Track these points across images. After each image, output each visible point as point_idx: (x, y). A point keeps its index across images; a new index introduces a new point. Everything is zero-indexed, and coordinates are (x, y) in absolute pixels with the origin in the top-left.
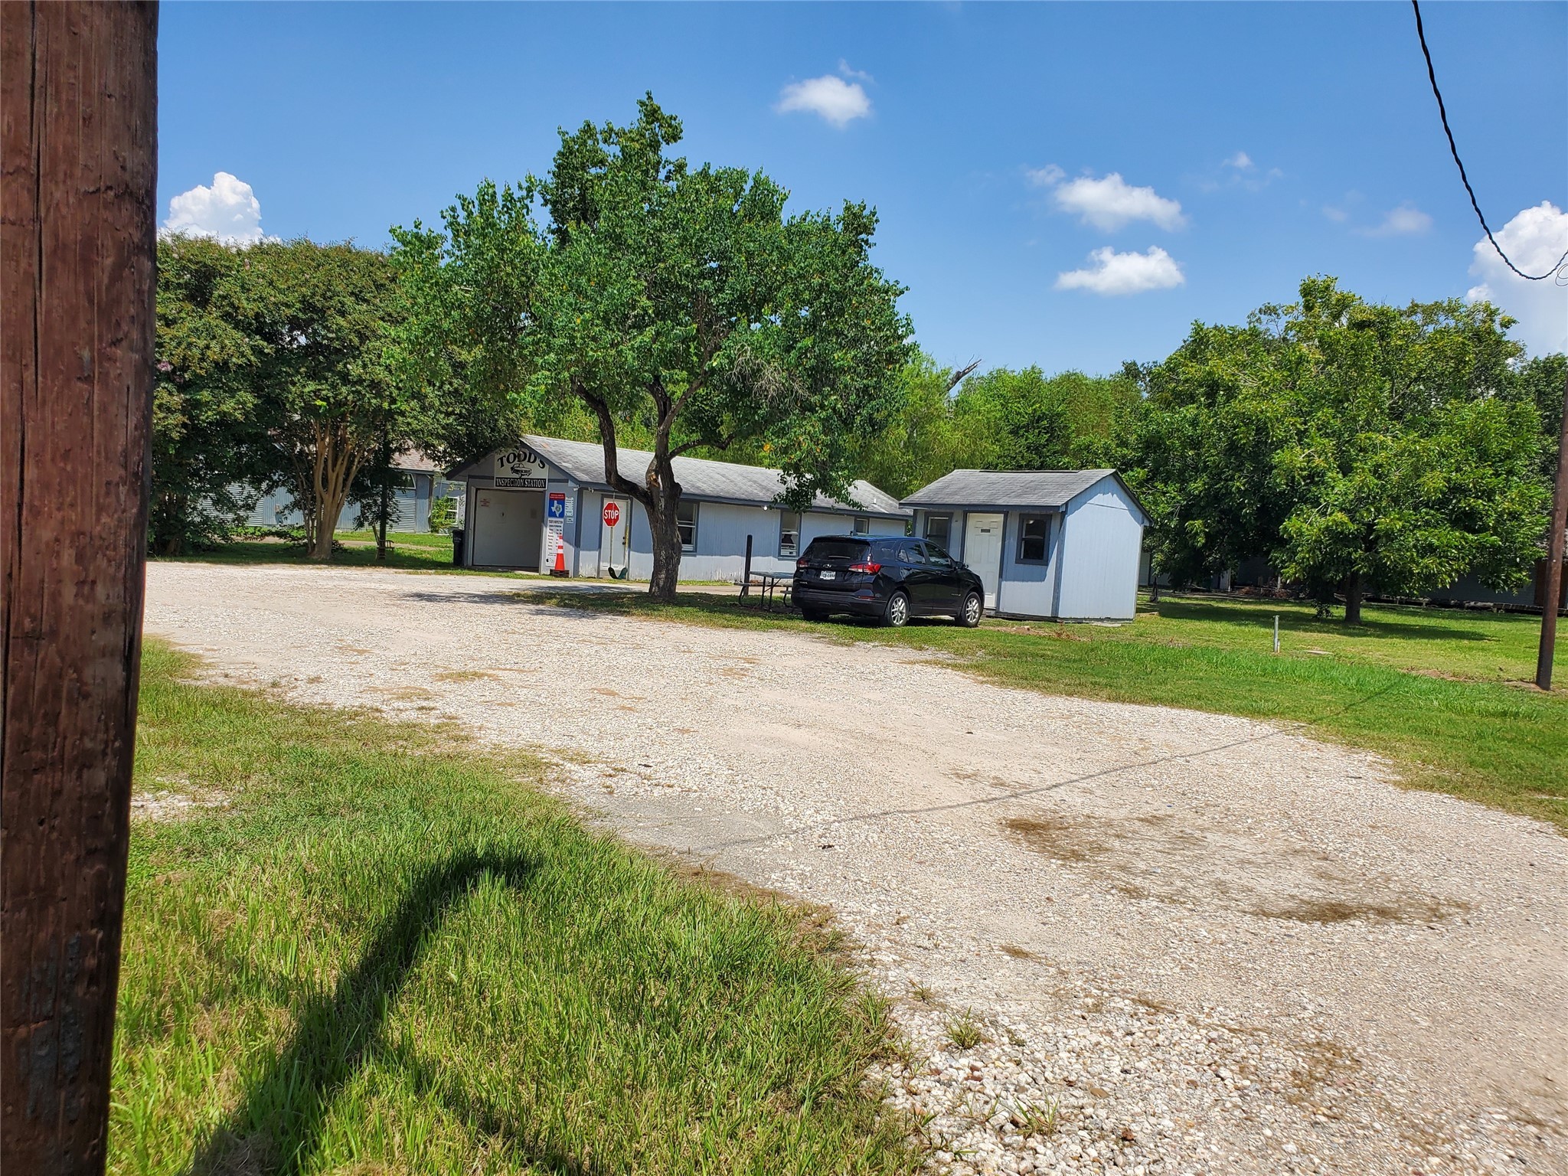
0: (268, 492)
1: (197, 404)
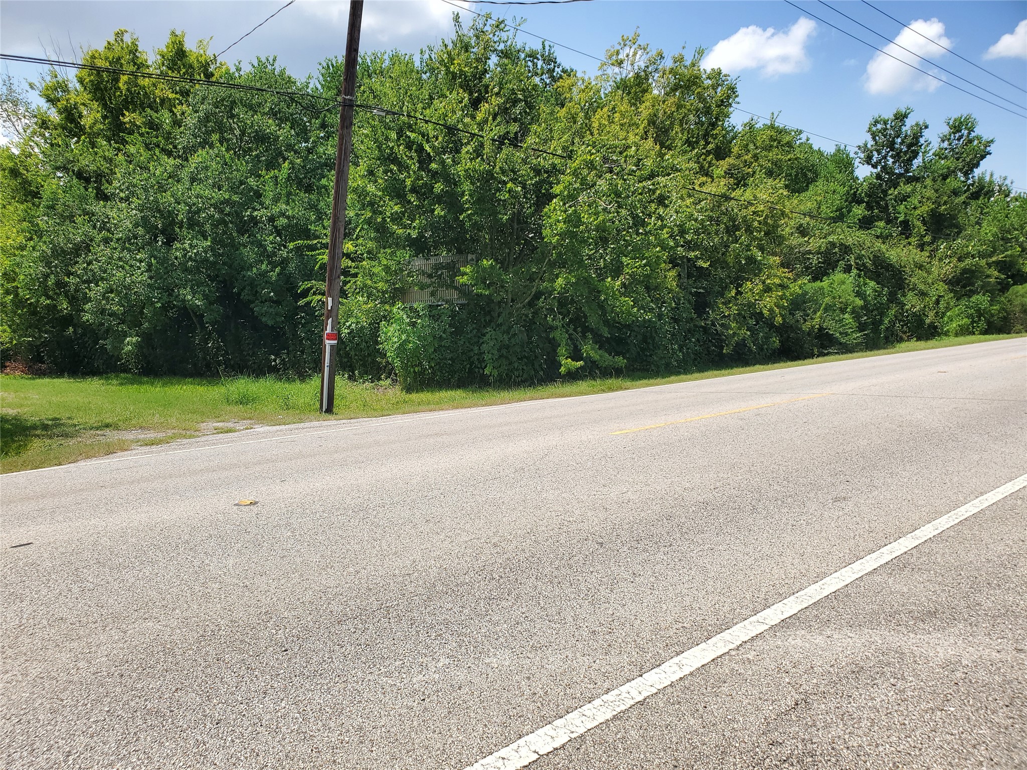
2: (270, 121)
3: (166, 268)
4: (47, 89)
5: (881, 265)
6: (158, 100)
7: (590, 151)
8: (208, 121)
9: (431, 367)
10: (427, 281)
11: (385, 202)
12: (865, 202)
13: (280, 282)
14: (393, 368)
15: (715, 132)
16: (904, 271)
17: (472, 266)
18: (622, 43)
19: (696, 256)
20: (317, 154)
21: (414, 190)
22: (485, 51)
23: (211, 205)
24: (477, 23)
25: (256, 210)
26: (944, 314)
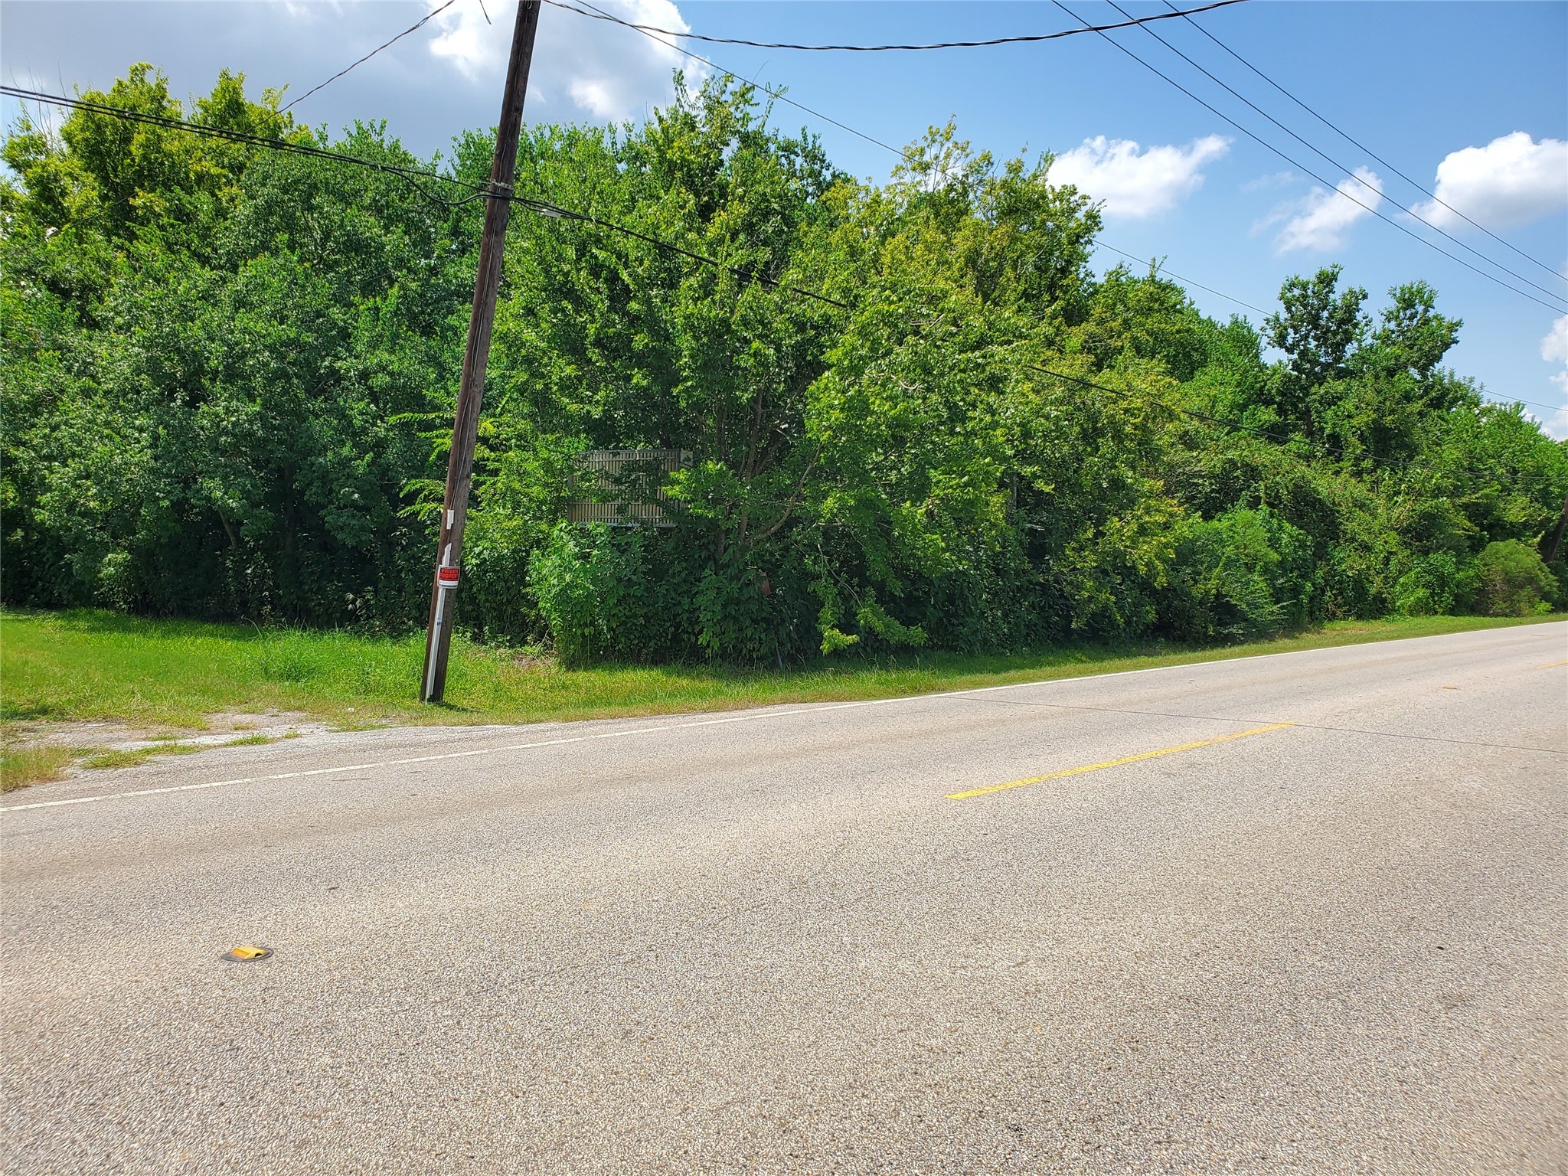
2: (372, 220)
3: (183, 443)
4: (13, 148)
5: (1304, 499)
6: (192, 175)
7: (888, 298)
8: (271, 214)
9: (610, 629)
10: (614, 489)
11: (550, 358)
12: (1276, 403)
13: (371, 478)
14: (546, 626)
15: (1065, 282)
16: (1338, 512)
17: (688, 470)
18: (930, 138)
19: (1034, 474)
20: (444, 276)
21: (598, 343)
22: (722, 132)
23: (265, 346)
24: (710, 89)
25: (339, 359)
26: (1395, 580)
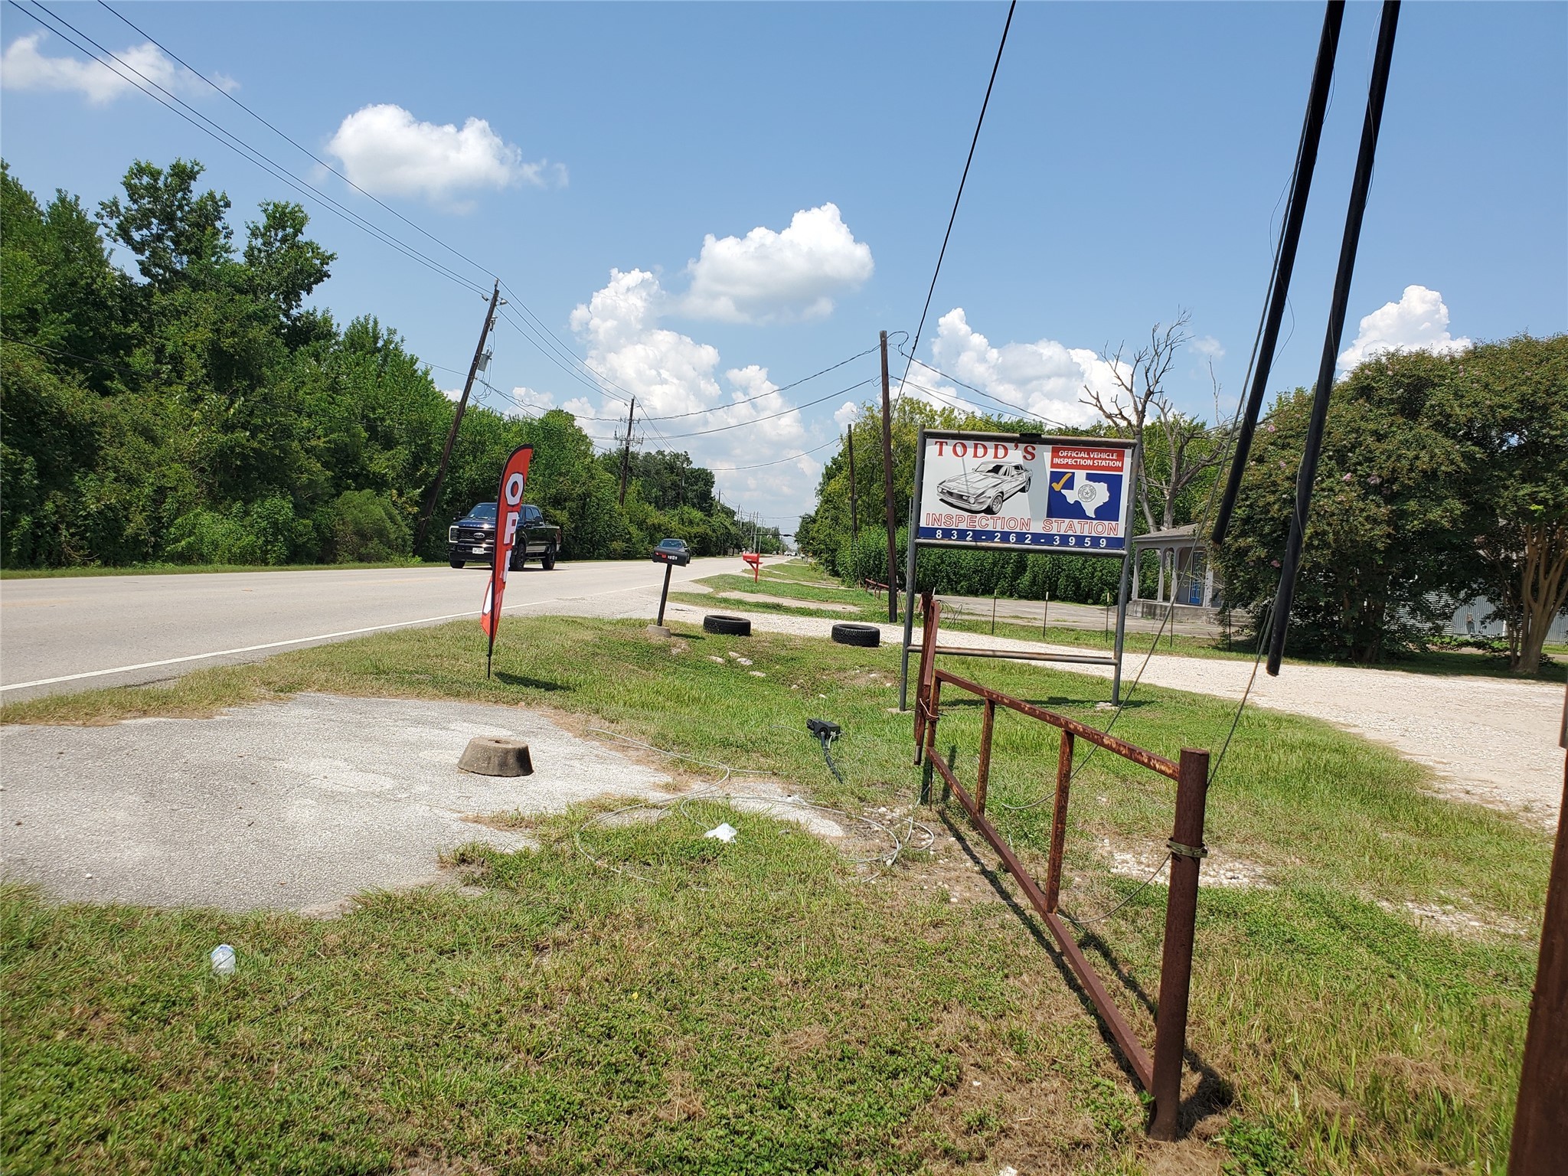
0: (1465, 601)
1: (1402, 514)
